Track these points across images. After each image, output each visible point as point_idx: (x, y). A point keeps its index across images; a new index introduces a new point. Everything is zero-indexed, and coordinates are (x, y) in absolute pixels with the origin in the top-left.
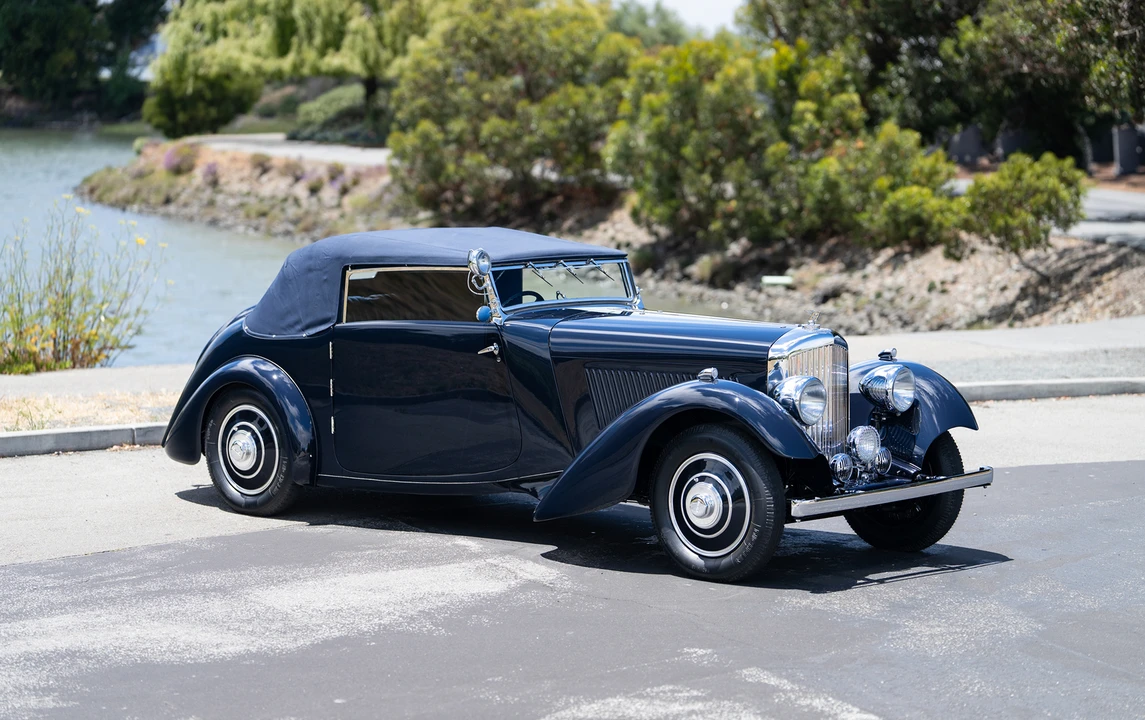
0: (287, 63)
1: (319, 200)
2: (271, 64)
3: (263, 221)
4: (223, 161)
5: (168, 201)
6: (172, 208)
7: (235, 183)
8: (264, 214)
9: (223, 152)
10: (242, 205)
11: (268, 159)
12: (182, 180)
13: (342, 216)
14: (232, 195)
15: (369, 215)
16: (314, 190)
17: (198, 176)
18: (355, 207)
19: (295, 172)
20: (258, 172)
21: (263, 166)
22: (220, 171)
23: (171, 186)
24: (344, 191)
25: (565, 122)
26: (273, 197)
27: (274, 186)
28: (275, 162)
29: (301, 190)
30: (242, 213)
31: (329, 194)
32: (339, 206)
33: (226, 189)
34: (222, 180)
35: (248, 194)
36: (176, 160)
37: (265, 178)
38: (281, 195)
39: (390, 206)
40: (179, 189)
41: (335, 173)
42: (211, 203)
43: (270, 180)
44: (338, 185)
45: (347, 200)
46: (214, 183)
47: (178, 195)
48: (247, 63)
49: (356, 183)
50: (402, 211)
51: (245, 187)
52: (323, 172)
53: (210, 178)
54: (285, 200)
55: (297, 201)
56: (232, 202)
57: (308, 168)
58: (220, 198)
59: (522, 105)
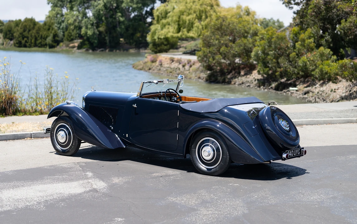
0: (179, 35)
1: (185, 69)
2: (176, 35)
3: (171, 74)
4: (164, 59)
5: (150, 69)
6: (151, 71)
7: (166, 65)
8: (171, 72)
9: (164, 57)
10: (167, 70)
11: (174, 58)
12: (154, 64)
13: (189, 73)
14: (165, 68)
15: (196, 72)
16: (184, 66)
17: (158, 63)
18: (193, 70)
19: (179, 61)
20: (171, 61)
21: (172, 60)
22: (163, 62)
23: (151, 65)
24: (191, 66)
25: (242, 48)
26: (174, 68)
27: (174, 65)
28: (176, 59)
29: (181, 66)
30: (166, 72)
31: (187, 67)
32: (189, 70)
33: (163, 66)
34: (163, 64)
35: (169, 67)
36: (153, 59)
37: (173, 63)
38: (176, 67)
39: (201, 70)
40: (153, 66)
41: (189, 61)
42: (160, 70)
43: (174, 64)
44: (189, 65)
45: (191, 69)
46: (161, 65)
47: (152, 68)
48: (169, 35)
49: (194, 64)
50: (204, 71)
51: (168, 66)
52: (186, 62)
53: (160, 63)
54: (177, 69)
55: (179, 69)
56: (164, 69)
57: (183, 61)
58: (162, 68)
59: (230, 44)
